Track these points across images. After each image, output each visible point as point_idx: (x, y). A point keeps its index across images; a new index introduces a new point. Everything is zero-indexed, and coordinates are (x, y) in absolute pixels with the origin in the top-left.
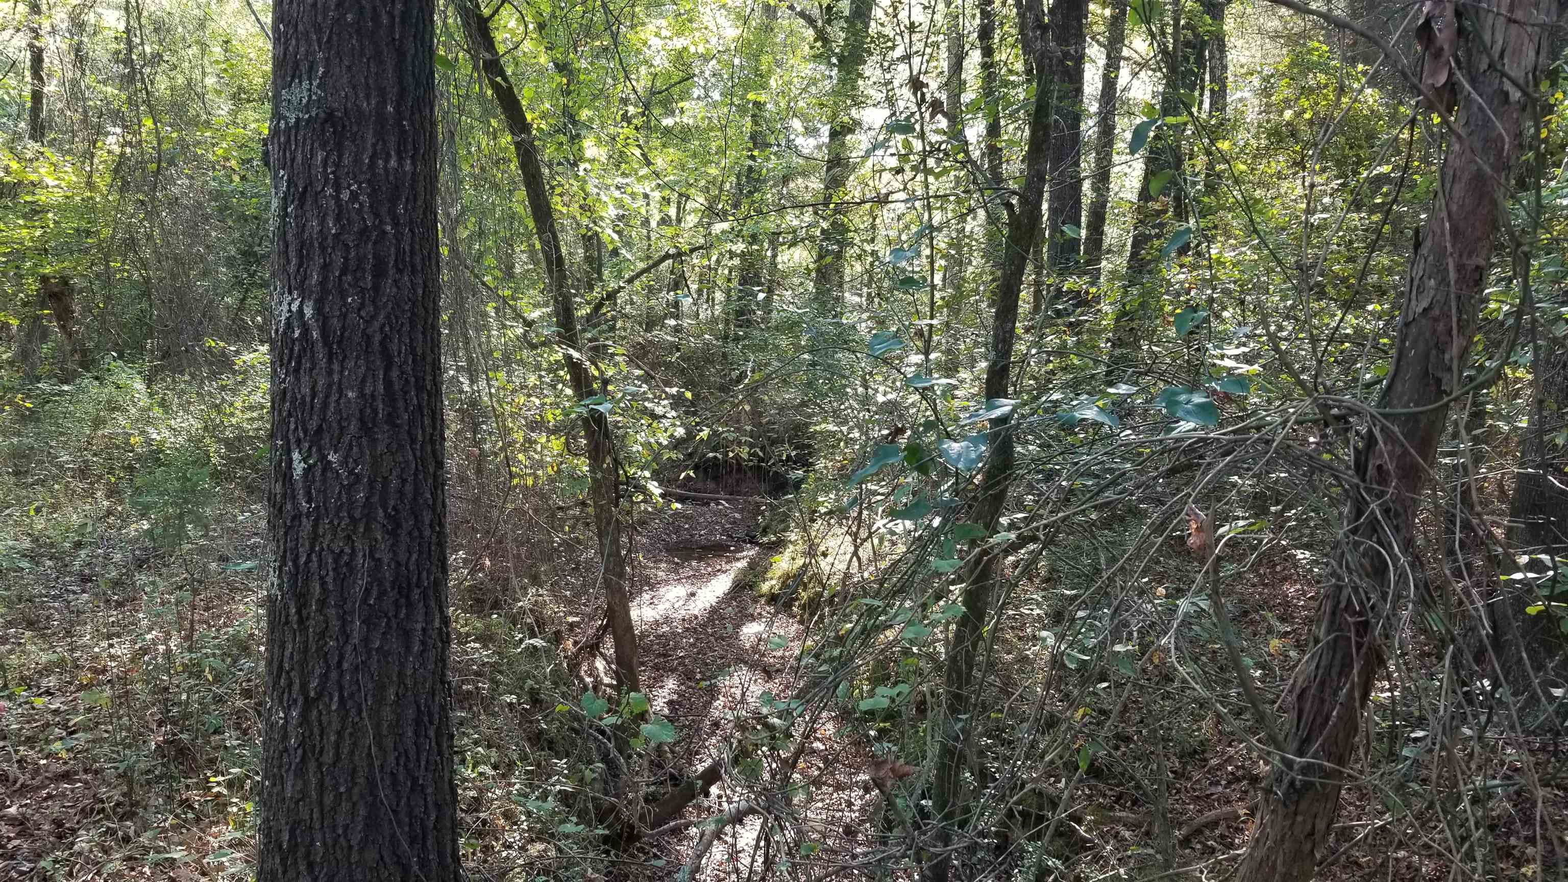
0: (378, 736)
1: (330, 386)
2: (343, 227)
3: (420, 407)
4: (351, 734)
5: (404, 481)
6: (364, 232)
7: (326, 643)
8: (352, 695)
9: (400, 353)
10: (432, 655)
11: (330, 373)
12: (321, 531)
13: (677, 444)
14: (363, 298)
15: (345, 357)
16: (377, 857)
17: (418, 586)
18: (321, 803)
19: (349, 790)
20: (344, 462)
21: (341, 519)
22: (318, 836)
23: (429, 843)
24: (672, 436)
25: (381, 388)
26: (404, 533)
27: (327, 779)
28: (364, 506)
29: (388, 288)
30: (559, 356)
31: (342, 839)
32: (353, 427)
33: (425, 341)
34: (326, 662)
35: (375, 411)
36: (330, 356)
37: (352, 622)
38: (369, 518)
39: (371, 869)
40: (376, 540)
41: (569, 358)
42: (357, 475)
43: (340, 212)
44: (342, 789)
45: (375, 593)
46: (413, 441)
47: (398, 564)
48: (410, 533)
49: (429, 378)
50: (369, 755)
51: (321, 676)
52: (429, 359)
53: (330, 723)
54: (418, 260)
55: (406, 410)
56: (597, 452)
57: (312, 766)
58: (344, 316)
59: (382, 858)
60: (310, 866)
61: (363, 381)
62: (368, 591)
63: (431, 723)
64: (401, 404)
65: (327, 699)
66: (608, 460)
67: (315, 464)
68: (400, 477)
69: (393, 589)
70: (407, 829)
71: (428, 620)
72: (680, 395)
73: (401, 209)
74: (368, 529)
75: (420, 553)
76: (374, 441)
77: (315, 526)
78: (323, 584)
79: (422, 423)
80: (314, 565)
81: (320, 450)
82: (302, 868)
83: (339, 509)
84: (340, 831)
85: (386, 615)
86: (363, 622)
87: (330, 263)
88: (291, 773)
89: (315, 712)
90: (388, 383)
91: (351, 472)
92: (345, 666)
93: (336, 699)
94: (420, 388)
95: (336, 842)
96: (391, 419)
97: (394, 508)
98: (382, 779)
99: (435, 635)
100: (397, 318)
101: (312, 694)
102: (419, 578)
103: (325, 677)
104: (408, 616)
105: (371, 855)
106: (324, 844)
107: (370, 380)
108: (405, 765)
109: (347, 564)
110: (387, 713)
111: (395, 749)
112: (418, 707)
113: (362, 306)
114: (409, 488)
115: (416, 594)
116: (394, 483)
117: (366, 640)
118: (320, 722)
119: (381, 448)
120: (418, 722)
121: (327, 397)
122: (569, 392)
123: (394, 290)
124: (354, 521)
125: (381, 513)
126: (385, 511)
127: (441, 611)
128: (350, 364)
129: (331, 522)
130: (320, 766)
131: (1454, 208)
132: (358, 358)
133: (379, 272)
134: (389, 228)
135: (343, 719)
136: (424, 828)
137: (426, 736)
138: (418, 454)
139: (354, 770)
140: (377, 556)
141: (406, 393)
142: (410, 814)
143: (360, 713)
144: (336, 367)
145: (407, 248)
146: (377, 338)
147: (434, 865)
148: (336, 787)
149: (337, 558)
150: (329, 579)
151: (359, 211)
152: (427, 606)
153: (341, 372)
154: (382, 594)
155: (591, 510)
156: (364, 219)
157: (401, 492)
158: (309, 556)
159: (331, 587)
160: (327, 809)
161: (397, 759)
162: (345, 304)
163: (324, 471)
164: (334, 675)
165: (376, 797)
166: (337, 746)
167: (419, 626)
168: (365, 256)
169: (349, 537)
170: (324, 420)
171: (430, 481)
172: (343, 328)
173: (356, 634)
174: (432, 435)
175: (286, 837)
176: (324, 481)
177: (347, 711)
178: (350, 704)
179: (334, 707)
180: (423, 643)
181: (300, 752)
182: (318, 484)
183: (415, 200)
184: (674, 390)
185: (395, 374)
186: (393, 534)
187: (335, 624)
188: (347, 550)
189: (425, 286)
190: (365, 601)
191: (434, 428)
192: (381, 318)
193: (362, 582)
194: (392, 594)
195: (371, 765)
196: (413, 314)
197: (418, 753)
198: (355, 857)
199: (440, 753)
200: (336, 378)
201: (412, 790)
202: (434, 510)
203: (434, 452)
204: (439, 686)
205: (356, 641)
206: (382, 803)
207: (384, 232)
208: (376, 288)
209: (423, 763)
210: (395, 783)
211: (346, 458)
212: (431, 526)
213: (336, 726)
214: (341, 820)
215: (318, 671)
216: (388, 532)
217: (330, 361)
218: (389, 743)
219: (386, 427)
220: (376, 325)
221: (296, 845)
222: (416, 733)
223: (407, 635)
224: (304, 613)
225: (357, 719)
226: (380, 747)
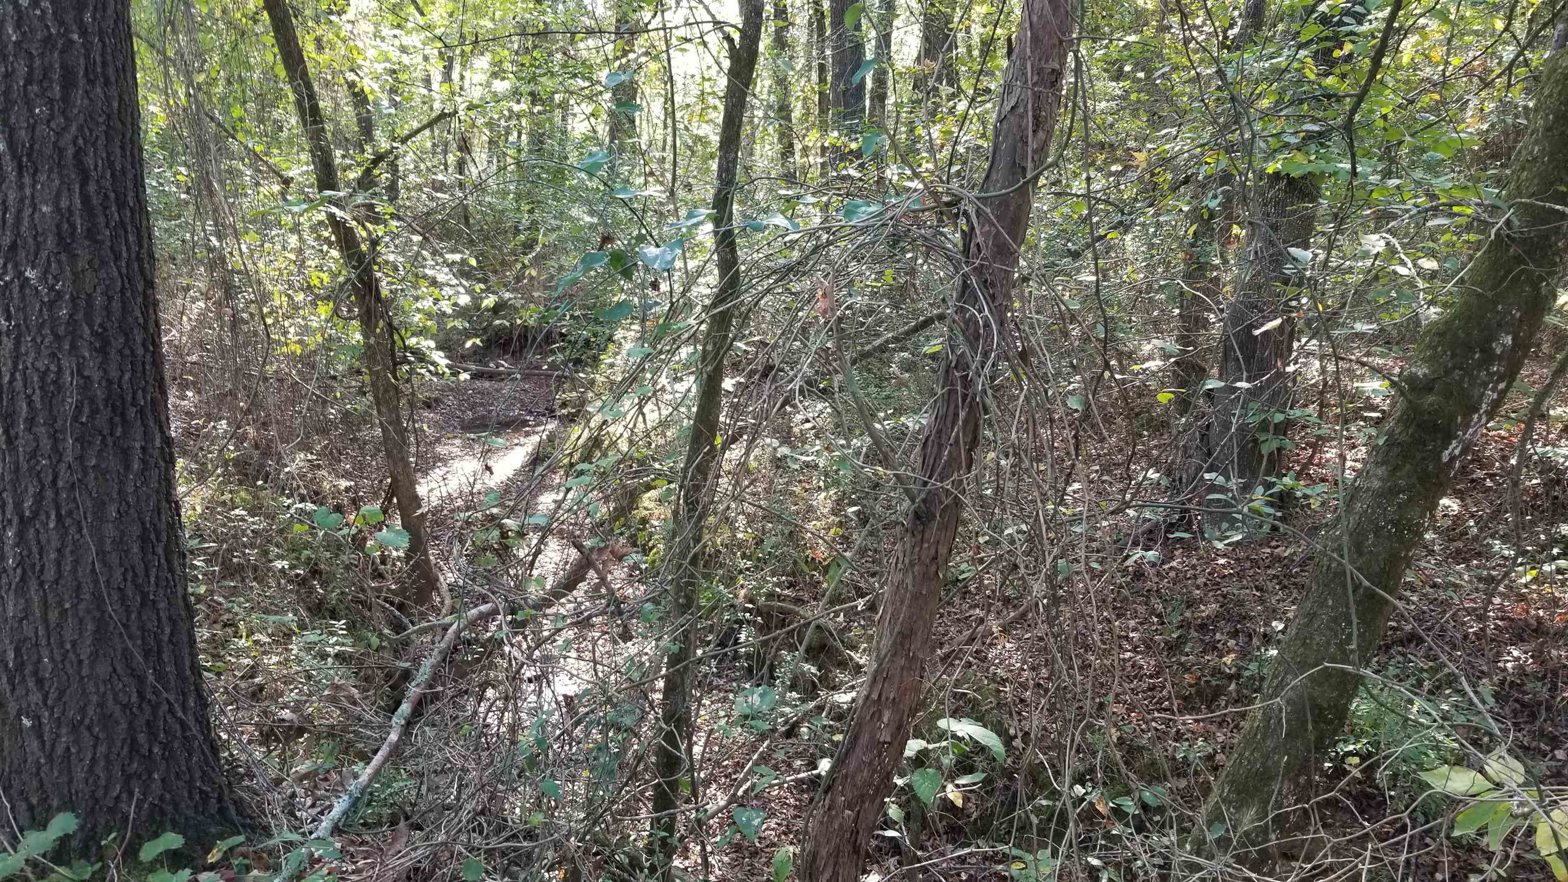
0: (101, 553)
1: (22, 200)
2: (24, 34)
3: (122, 222)
4: (72, 552)
5: (110, 299)
6: (48, 40)
7: (38, 462)
8: (70, 513)
9: (96, 166)
10: (155, 473)
11: (21, 187)
12: (23, 350)
13: (461, 312)
14: (51, 109)
15: (36, 171)
16: (110, 669)
17: (132, 405)
18: (46, 620)
19: (75, 606)
20: (43, 278)
21: (44, 337)
22: (45, 652)
23: (165, 656)
24: (455, 304)
25: (78, 201)
26: (113, 351)
27: (50, 597)
28: (68, 323)
29: (78, 98)
30: (322, 217)
31: (71, 654)
32: (50, 242)
33: (124, 156)
34: (40, 481)
35: (73, 227)
36: (20, 168)
37: (64, 440)
38: (74, 335)
39: (104, 682)
40: (84, 358)
41: (331, 216)
42: (58, 292)
43: (20, 19)
44: (67, 606)
45: (86, 410)
46: (117, 258)
47: (110, 382)
48: (120, 352)
49: (131, 194)
50: (93, 570)
51: (35, 496)
52: (130, 176)
53: (49, 541)
54: (111, 71)
55: (107, 226)
56: (369, 318)
57: (33, 585)
58: (32, 128)
59: (115, 670)
60: (40, 682)
61: (58, 195)
62: (79, 409)
63: (158, 540)
64: (101, 220)
65: (43, 517)
66: (381, 323)
67: (12, 281)
68: (105, 293)
69: (106, 406)
70: (139, 642)
71: (147, 436)
72: (464, 262)
73: (88, 17)
74: (73, 347)
75: (133, 371)
76: (73, 257)
77: (18, 343)
78: (30, 403)
79: (127, 241)
80: (19, 384)
81: (16, 266)
82: (31, 684)
83: (41, 326)
84: (68, 646)
85: (100, 433)
86: (76, 440)
87: (13, 71)
88: (11, 593)
89: (32, 531)
90: (86, 199)
91: (51, 288)
92: (60, 484)
93: (53, 517)
94: (121, 205)
95: (65, 656)
96: (91, 234)
97: (101, 325)
98: (109, 595)
99: (156, 453)
100: (91, 131)
101: (27, 513)
102: (134, 398)
103: (39, 497)
104: (125, 433)
105: (103, 669)
106: (52, 659)
107: (65, 193)
108: (133, 581)
109: (54, 382)
110: (109, 530)
111: (121, 565)
112: (143, 524)
113: (52, 117)
114: (116, 305)
115: (132, 412)
116: (99, 300)
117: (81, 458)
118: (39, 542)
119: (82, 264)
120: (144, 539)
121: (20, 211)
122: (335, 253)
123: (86, 102)
124: (58, 338)
125: (87, 331)
126: (91, 327)
127: (162, 432)
128: (43, 177)
129: (34, 340)
130: (41, 584)
131: (1035, 18)
132: (51, 171)
133: (68, 82)
134: (75, 37)
135: (63, 538)
136: (159, 642)
137: (154, 553)
138: (124, 271)
139: (79, 587)
140: (86, 373)
141: (105, 208)
142: (143, 629)
143: (80, 530)
144: (27, 180)
145: (98, 59)
146: (70, 151)
147: (172, 677)
148: (60, 603)
149: (43, 375)
150: (36, 398)
151: (42, 18)
152: (145, 426)
153: (33, 187)
154: (94, 412)
155: (367, 378)
156: (48, 27)
157: (107, 309)
158: (12, 375)
159: (39, 406)
160: (52, 626)
161: (124, 574)
162: (33, 115)
163: (22, 287)
164: (49, 494)
165: (103, 612)
166: (58, 563)
167: (137, 445)
168: (51, 65)
169: (53, 355)
170: (18, 235)
171: (140, 300)
172: (33, 140)
173: (69, 452)
174: (138, 253)
175: (11, 655)
176: (23, 297)
177: (67, 529)
178: (68, 521)
179: (52, 525)
180: (143, 461)
181: (19, 571)
182: (16, 301)
183: (104, 9)
184: (457, 257)
185: (92, 188)
186: (103, 351)
187: (46, 444)
188: (53, 368)
189: (121, 99)
190: (75, 419)
191: (141, 247)
192: (73, 129)
193: (71, 400)
194: (106, 413)
195: (96, 582)
196: (108, 126)
197: (147, 571)
198: (85, 672)
199: (171, 570)
200: (28, 192)
201: (143, 604)
202: (145, 328)
203: (142, 271)
204: (164, 504)
205: (70, 459)
206: (110, 617)
207: (72, 42)
208: (66, 98)
209: (153, 580)
210: (123, 599)
211: (46, 272)
212: (143, 345)
213: (55, 543)
214: (68, 635)
215: (31, 491)
216: (96, 350)
217: (20, 174)
218: (114, 559)
219: (87, 243)
220: (68, 137)
221: (23, 663)
222: (143, 549)
223: (125, 454)
224: (12, 433)
225: (77, 537)
226: (104, 563)
